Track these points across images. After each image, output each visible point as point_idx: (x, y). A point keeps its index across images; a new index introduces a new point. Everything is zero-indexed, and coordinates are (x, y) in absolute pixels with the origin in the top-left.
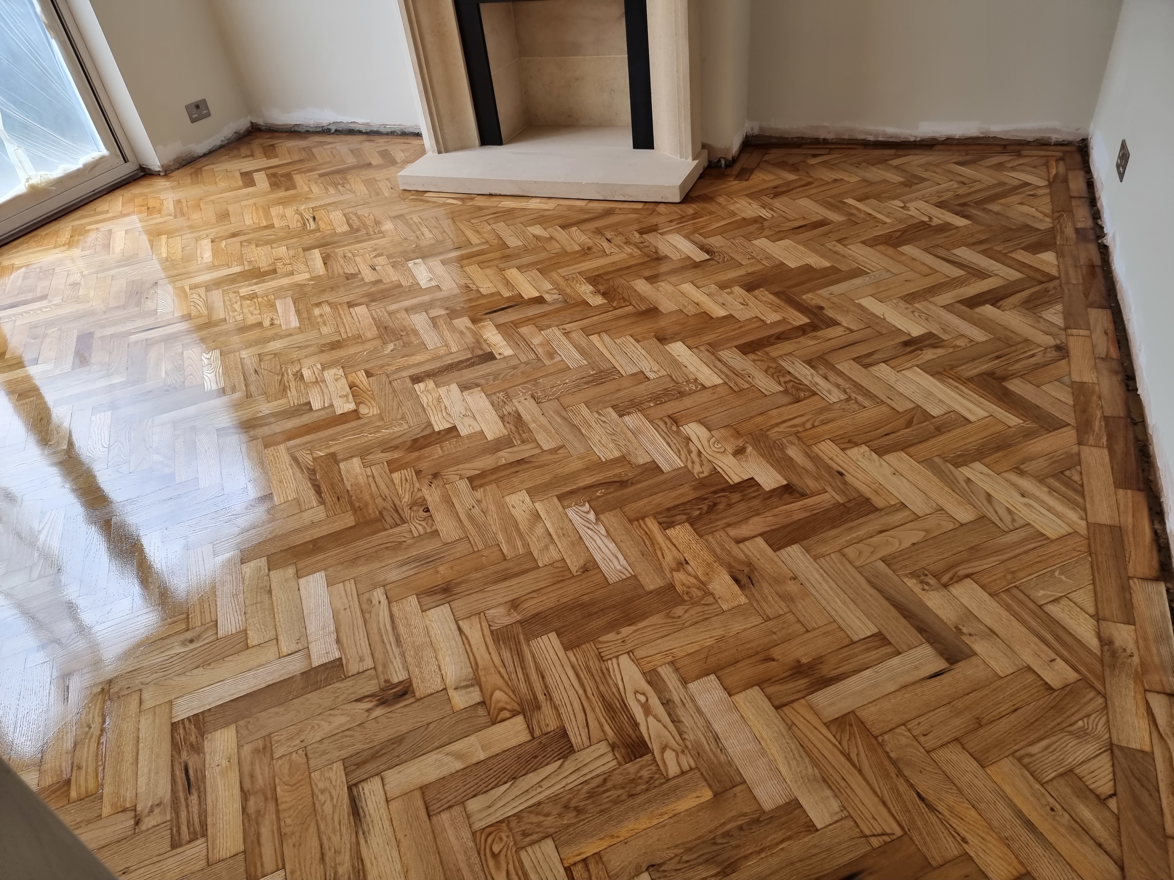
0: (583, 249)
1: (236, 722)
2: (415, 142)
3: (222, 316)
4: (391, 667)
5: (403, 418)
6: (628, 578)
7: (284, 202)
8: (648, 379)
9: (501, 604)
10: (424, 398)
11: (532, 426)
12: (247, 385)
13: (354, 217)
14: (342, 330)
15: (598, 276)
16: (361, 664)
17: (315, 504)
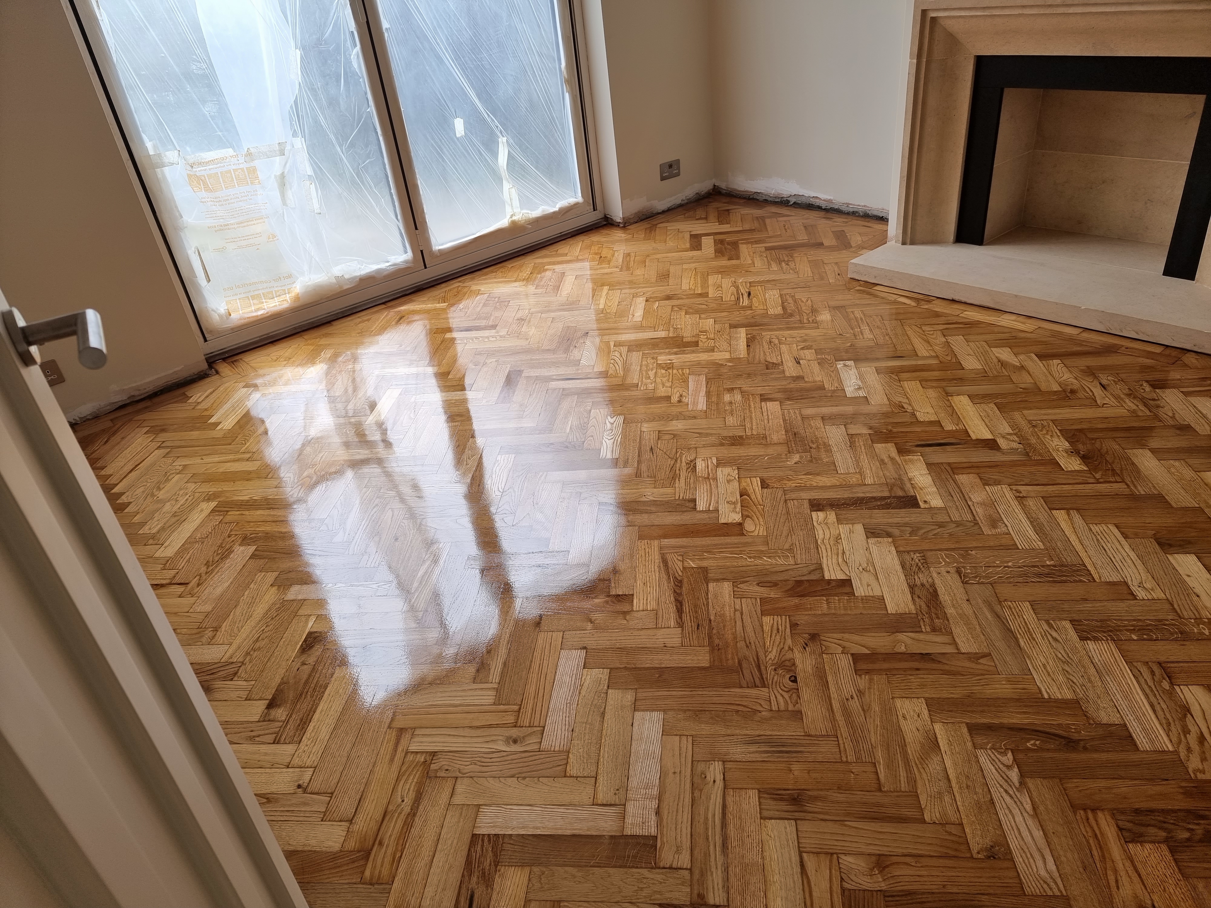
0: (1064, 391)
1: (531, 865)
2: (878, 226)
3: (635, 381)
4: (710, 878)
5: (791, 550)
6: (1054, 896)
7: (723, 272)
8: (1135, 597)
9: (862, 854)
10: (821, 532)
11: (950, 611)
12: (639, 462)
13: (790, 300)
14: (748, 425)
15: (1081, 431)
16: (676, 856)
17: (672, 624)
